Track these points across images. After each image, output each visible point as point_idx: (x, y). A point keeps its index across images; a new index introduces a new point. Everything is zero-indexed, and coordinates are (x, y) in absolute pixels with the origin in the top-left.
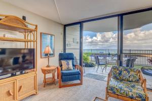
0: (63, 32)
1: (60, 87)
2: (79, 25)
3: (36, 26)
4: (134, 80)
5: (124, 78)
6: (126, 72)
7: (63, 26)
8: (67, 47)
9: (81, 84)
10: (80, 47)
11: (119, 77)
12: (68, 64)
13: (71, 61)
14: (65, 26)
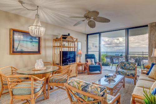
0: (86, 40)
1: (88, 74)
2: (98, 35)
3: (77, 39)
4: (132, 69)
5: (127, 68)
6: (128, 64)
7: (86, 35)
8: (89, 50)
9: (101, 73)
10: (99, 50)
11: (124, 68)
12: (92, 61)
13: (94, 59)
14: (88, 35)
